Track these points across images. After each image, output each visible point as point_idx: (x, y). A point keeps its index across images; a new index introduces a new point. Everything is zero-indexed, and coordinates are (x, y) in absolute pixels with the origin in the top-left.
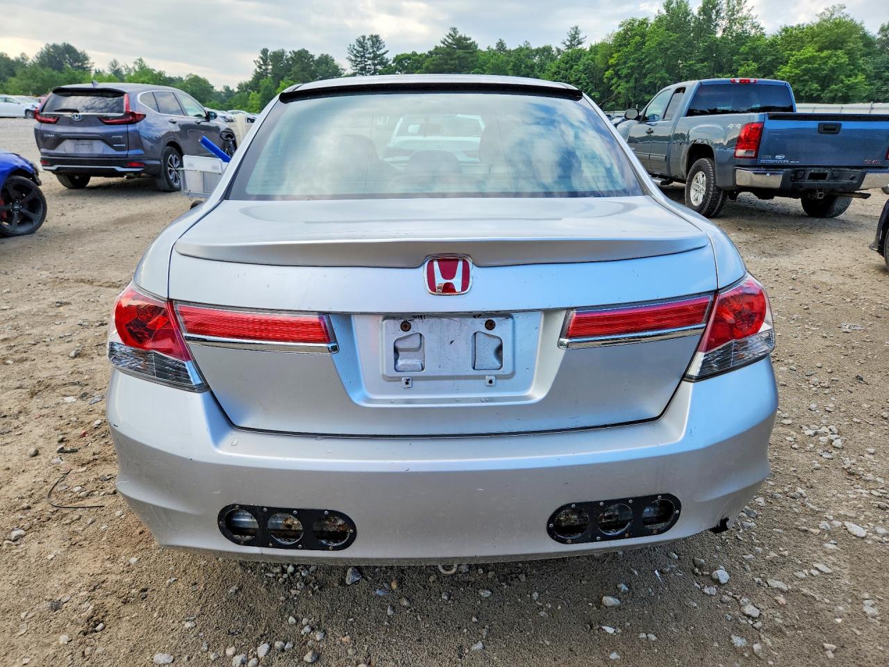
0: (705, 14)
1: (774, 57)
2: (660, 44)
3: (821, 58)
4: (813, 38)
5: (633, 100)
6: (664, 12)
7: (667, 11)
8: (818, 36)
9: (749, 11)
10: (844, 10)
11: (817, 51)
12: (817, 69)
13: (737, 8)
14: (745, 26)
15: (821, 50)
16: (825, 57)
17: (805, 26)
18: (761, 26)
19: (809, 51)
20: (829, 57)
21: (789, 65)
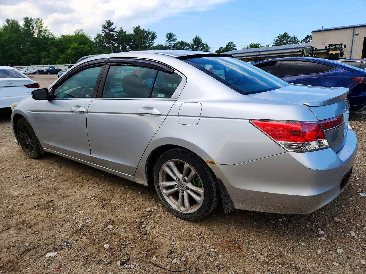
0: (27, 27)
1: (63, 46)
2: (10, 38)
3: (81, 48)
4: (75, 40)
5: (4, 62)
6: (7, 24)
7: (8, 24)
8: (76, 40)
9: (46, 28)
10: (82, 31)
11: (79, 45)
12: (81, 52)
13: (40, 26)
14: (46, 33)
15: (79, 44)
16: (82, 48)
17: (70, 35)
18: (53, 34)
19: (76, 45)
20: (84, 47)
21: (70, 50)
